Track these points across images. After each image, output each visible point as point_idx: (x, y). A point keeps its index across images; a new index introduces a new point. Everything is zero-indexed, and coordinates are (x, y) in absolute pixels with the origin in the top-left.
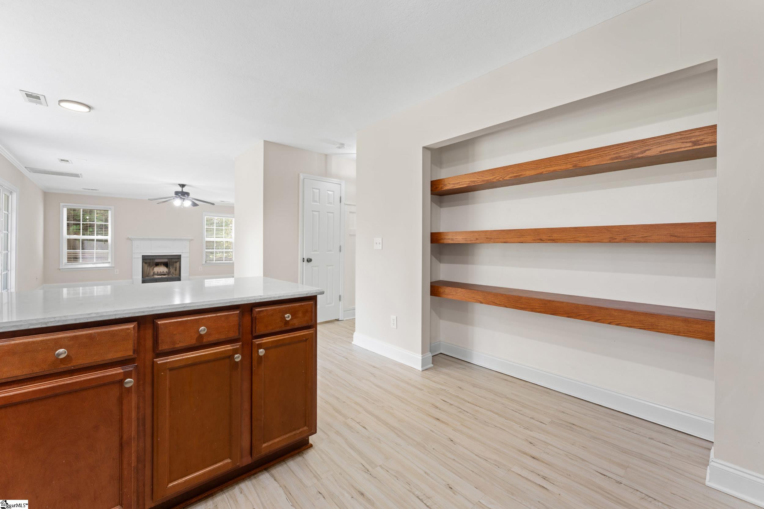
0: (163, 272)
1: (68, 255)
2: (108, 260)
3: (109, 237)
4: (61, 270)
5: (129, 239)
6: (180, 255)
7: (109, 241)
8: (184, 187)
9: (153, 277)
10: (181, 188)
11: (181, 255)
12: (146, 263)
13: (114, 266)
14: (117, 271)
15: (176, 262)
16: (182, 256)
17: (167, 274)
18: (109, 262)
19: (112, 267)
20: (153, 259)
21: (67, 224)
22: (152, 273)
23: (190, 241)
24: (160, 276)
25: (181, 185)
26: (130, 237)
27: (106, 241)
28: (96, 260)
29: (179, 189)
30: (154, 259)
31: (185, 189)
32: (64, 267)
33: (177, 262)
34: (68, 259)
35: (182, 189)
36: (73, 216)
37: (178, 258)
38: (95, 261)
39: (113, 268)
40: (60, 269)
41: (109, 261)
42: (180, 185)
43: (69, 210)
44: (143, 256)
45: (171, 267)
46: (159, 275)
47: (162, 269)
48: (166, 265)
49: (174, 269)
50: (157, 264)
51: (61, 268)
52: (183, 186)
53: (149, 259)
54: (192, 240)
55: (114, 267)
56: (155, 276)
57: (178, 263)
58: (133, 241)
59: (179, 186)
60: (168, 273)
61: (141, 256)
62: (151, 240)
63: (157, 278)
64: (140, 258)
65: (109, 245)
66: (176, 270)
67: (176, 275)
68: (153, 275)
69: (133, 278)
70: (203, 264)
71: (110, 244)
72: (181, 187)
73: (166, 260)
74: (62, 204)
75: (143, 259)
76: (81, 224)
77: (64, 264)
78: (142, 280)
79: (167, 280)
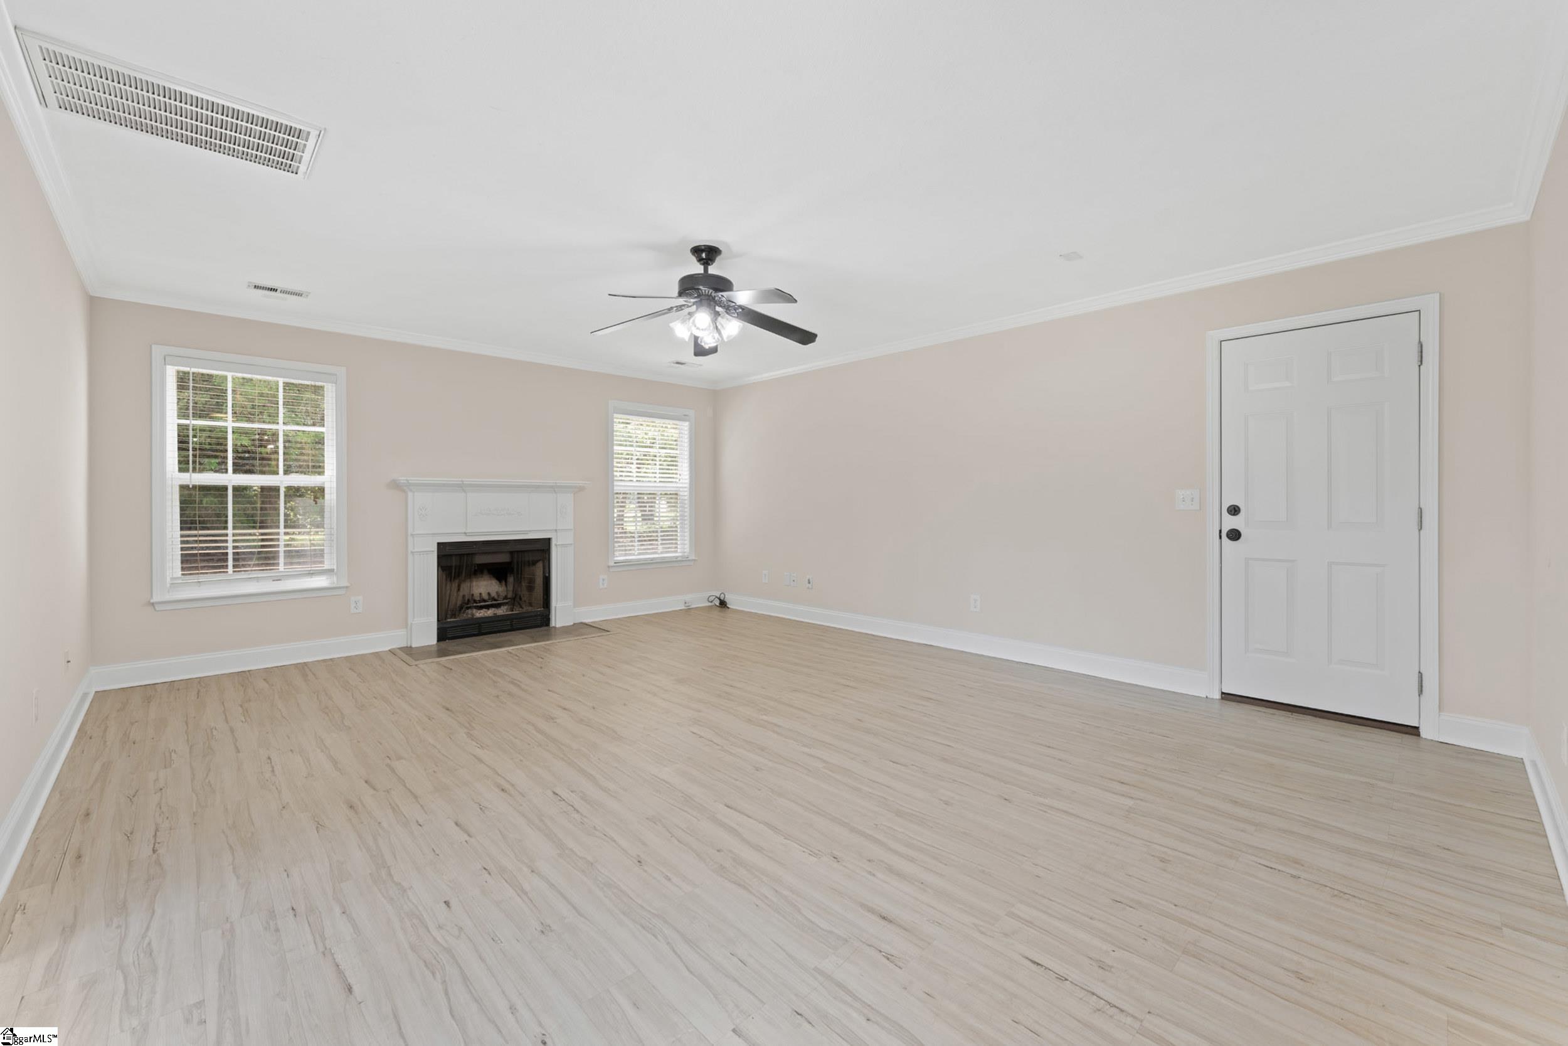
0: (489, 594)
1: (182, 549)
2: (322, 562)
3: (328, 478)
4: (159, 608)
5: (395, 485)
7: (330, 497)
8: (711, 262)
10: (702, 265)
11: (549, 540)
12: (447, 569)
13: (346, 584)
14: (359, 603)
15: (534, 563)
16: (553, 543)
17: (507, 603)
18: (330, 571)
19: (343, 587)
21: (180, 430)
23: (574, 494)
24: (491, 612)
25: (700, 251)
26: (398, 479)
27: (319, 492)
28: (285, 564)
30: (472, 554)
32: (168, 597)
33: (537, 561)
34: (182, 562)
35: (706, 270)
36: (198, 398)
37: (539, 550)
38: (282, 568)
39: (342, 592)
40: (153, 604)
41: (326, 566)
43: (182, 380)
44: (439, 544)
45: (516, 580)
46: (484, 607)
47: (491, 587)
48: (499, 572)
49: (527, 584)
50: (478, 572)
51: (155, 599)
52: (708, 253)
53: (455, 554)
54: (582, 489)
55: (347, 587)
56: (474, 611)
57: (540, 565)
58: (410, 494)
59: (694, 254)
60: (509, 601)
61: (436, 546)
62: (464, 491)
63: (481, 618)
64: (432, 551)
65: (328, 510)
66: (531, 588)
67: (530, 605)
68: (463, 608)
69: (410, 621)
70: (609, 567)
71: (334, 503)
72: (700, 259)
73: (504, 558)
74: (158, 351)
75: (440, 557)
76: (230, 431)
77: (168, 585)
78: (438, 629)
79: (512, 625)
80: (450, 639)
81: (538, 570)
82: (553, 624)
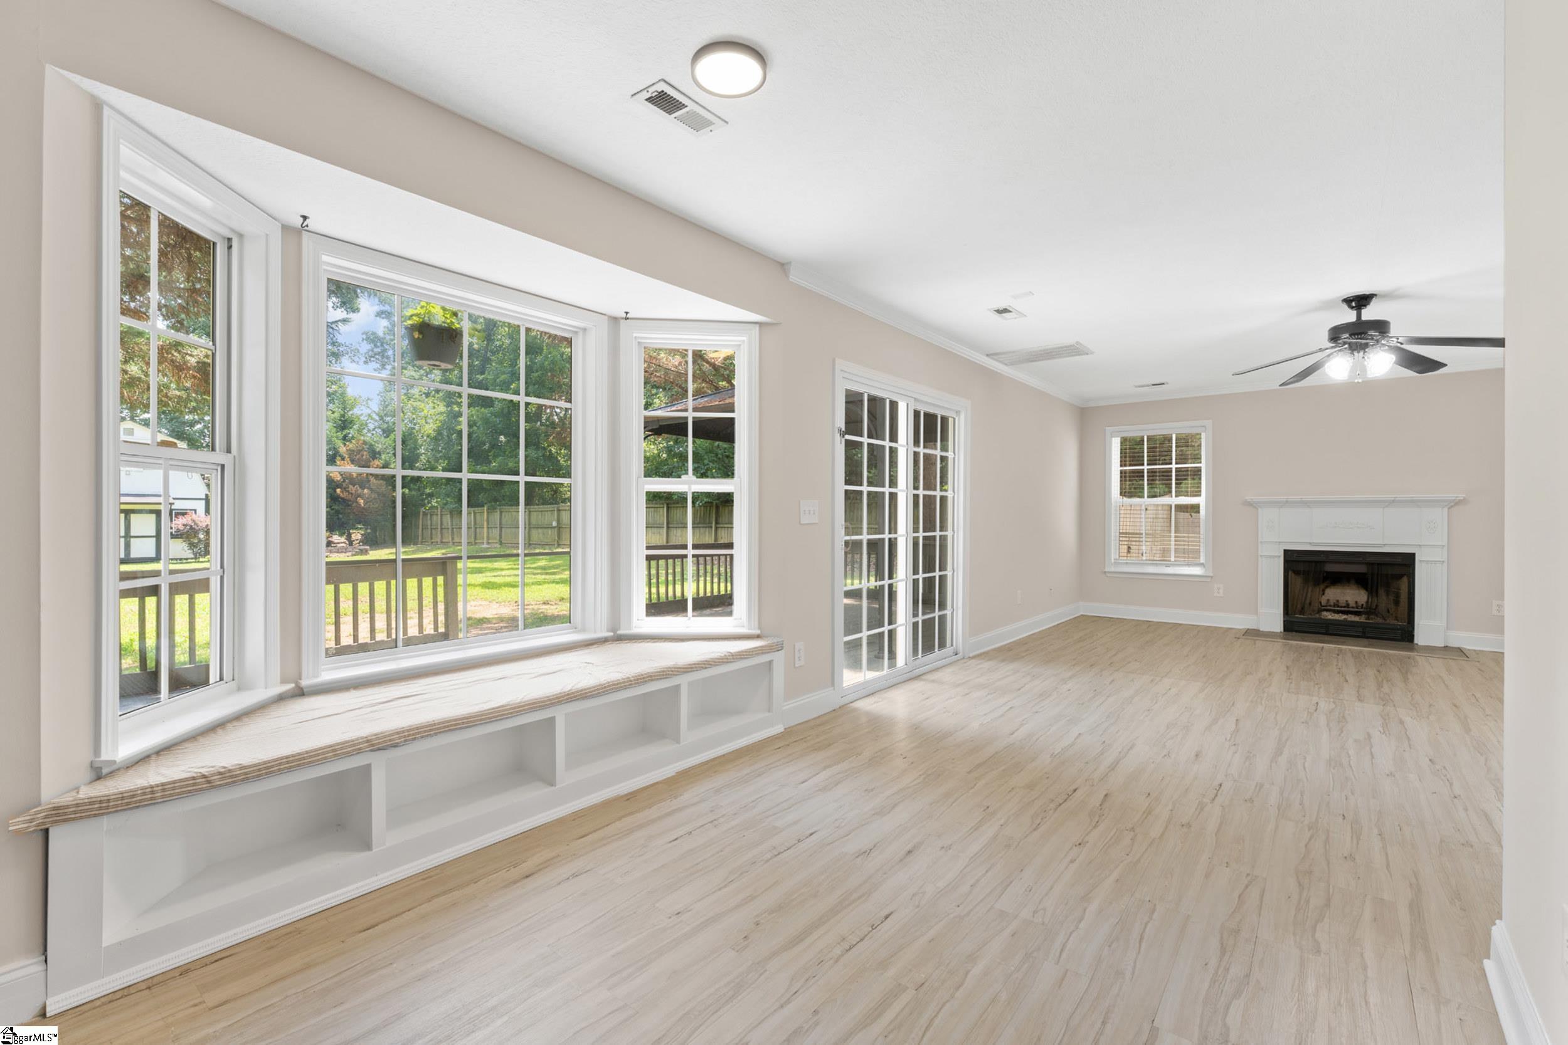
0: (1356, 602)
2: (1199, 558)
3: (1202, 500)
4: (1109, 575)
5: (1250, 504)
6: (1412, 556)
7: (1203, 510)
8: (1365, 306)
9: (1317, 616)
10: (1354, 313)
11: (1414, 554)
12: (1297, 573)
13: (1211, 575)
14: (1219, 589)
15: (1400, 577)
16: (1417, 558)
17: (1365, 613)
18: (1202, 565)
19: (1209, 576)
20: (1316, 562)
21: (1121, 473)
22: (1316, 606)
23: (1448, 508)
24: (1343, 617)
25: (1351, 301)
26: (1248, 498)
27: (1195, 508)
28: (1175, 557)
29: (1350, 316)
30: (1322, 563)
31: (1368, 314)
32: (1113, 569)
33: (1403, 575)
36: (1131, 452)
37: (1403, 564)
38: (1173, 559)
39: (1209, 580)
40: (1105, 572)
41: (1201, 562)
42: (1348, 301)
43: (1124, 441)
44: (1285, 551)
45: (1382, 592)
46: (1338, 612)
47: (1354, 596)
48: (1361, 581)
49: (1392, 598)
50: (1336, 579)
51: (1107, 569)
52: (1360, 301)
53: (1304, 562)
54: (1458, 503)
55: (1212, 577)
56: (1325, 613)
57: (1405, 579)
58: (1259, 510)
59: (1345, 306)
60: (1369, 610)
61: (1282, 554)
62: (1310, 506)
63: (1330, 620)
64: (1280, 556)
65: (1201, 521)
66: (1397, 603)
67: (1396, 619)
68: (1320, 611)
69: (1259, 610)
71: (1205, 516)
72: (1352, 308)
73: (1362, 569)
74: (1109, 429)
75: (1286, 561)
76: (1146, 472)
77: (1113, 561)
78: (1284, 621)
79: (1364, 633)
80: (1296, 631)
81: (1404, 584)
82: (1416, 641)
